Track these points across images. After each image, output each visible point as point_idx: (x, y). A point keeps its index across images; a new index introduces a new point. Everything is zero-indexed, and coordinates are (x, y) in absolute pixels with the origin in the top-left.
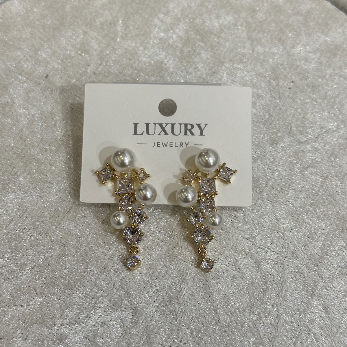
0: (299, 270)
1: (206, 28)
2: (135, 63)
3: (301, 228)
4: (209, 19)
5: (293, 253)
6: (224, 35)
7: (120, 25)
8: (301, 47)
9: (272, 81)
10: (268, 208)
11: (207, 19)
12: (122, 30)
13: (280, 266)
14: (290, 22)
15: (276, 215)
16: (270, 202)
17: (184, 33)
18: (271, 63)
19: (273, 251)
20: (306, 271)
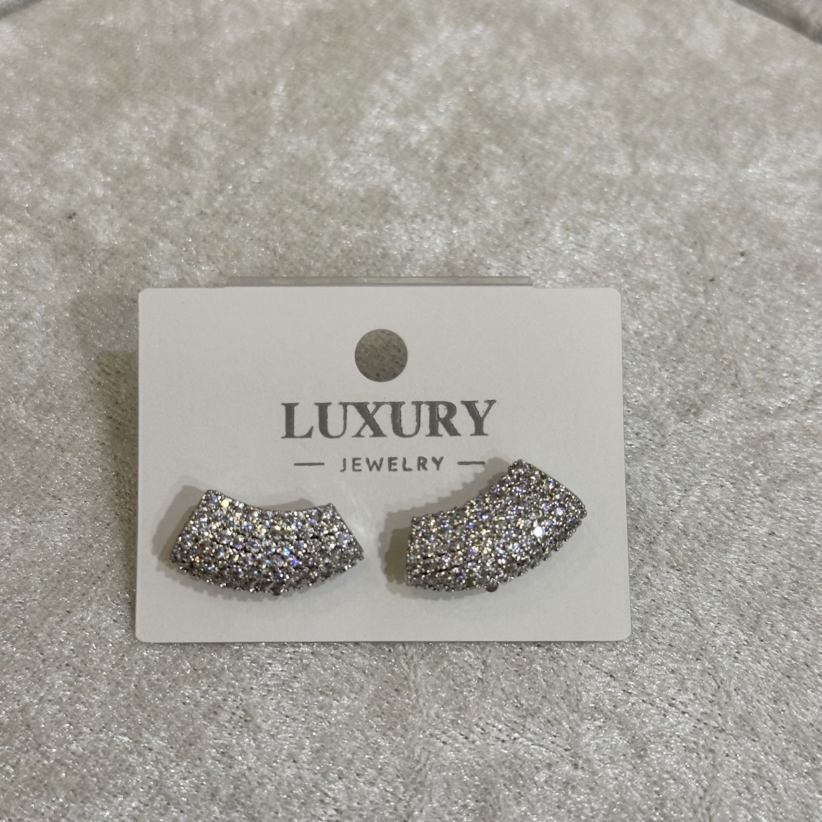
0: (759, 769)
1: (511, 112)
2: (312, 190)
3: (766, 650)
4: (517, 88)
5: (742, 720)
6: (558, 128)
7: (277, 95)
8: (766, 165)
9: (685, 248)
10: (671, 588)
11: (514, 90)
12: (283, 110)
13: (703, 756)
14: (737, 102)
15: (695, 608)
16: (678, 573)
17: (450, 121)
18: (684, 203)
19: (684, 713)
20: (779, 773)
